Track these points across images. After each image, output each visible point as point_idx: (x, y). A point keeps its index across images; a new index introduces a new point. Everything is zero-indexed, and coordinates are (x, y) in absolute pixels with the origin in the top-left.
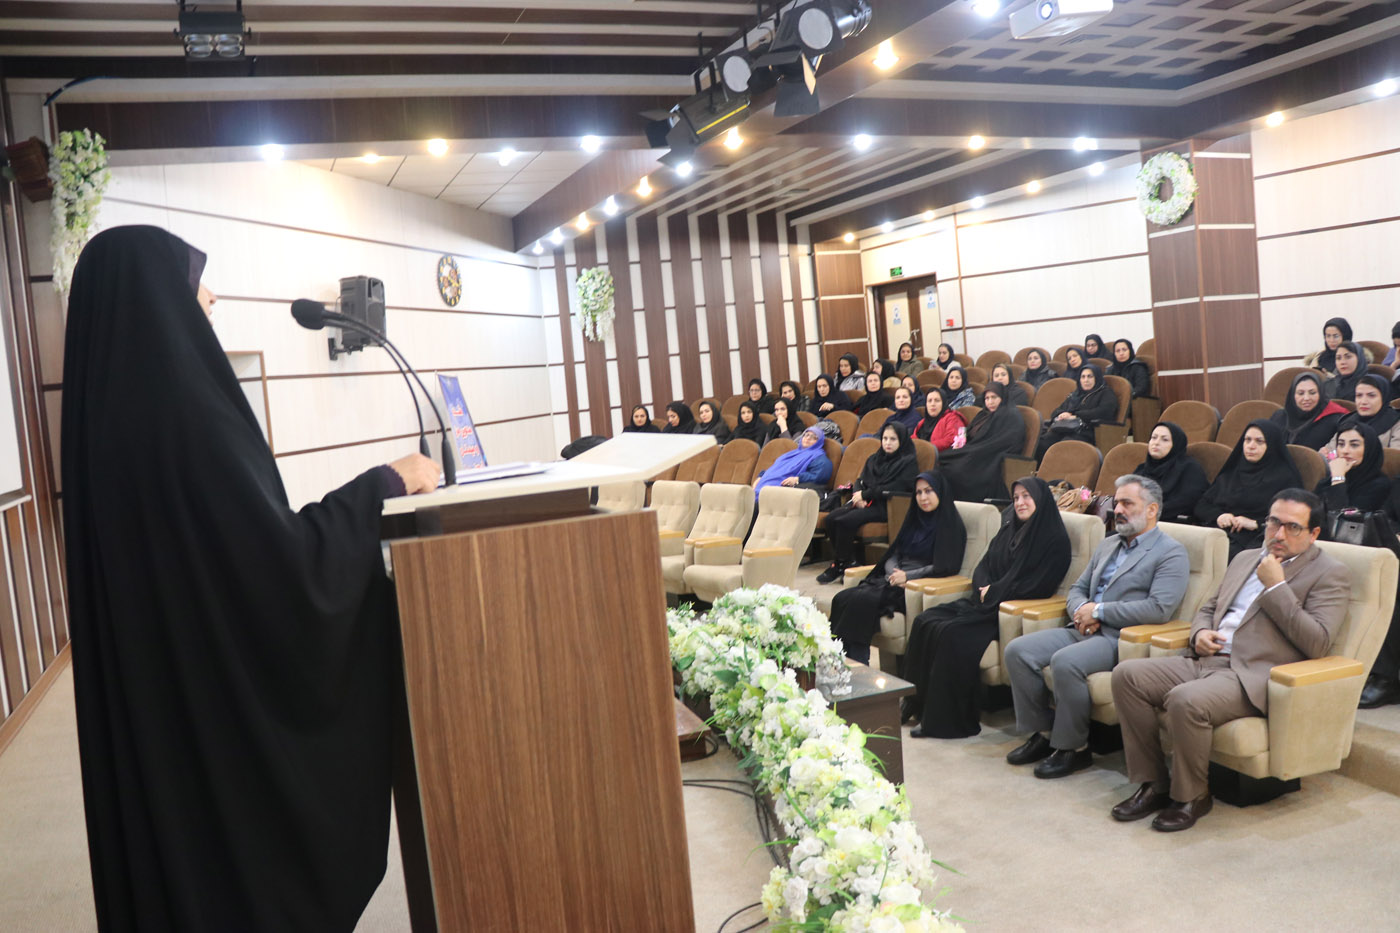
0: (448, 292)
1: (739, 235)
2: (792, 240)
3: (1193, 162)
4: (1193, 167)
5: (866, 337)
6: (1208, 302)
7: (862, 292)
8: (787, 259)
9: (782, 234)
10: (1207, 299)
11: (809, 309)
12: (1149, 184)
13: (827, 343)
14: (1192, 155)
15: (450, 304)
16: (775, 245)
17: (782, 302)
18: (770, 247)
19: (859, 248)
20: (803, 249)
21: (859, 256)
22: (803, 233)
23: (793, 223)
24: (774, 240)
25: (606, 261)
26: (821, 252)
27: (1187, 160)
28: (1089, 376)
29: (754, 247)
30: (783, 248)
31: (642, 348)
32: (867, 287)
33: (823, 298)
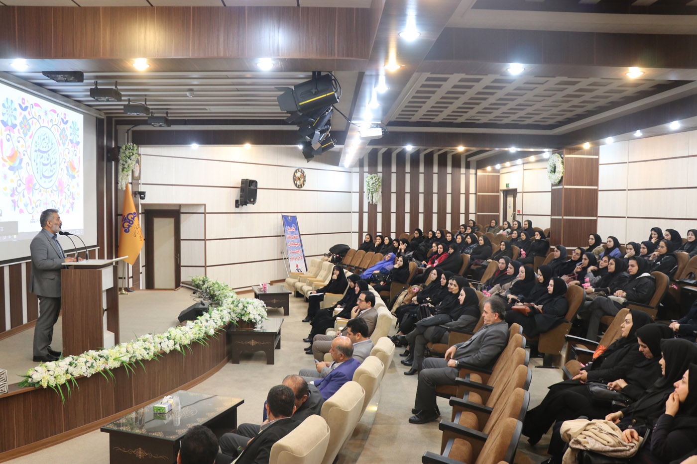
0: (298, 183)
1: (443, 163)
2: (468, 167)
3: (564, 159)
4: (564, 161)
5: (498, 212)
6: (566, 219)
7: (498, 192)
8: (464, 175)
9: (463, 164)
10: (565, 218)
11: (472, 199)
12: (551, 166)
13: (478, 214)
14: (564, 156)
15: (298, 187)
16: (458, 169)
17: (460, 193)
18: (456, 170)
19: (499, 173)
20: (472, 171)
21: (499, 176)
22: (473, 164)
23: (469, 159)
24: (459, 167)
25: (381, 171)
26: (480, 173)
27: (562, 158)
28: (503, 245)
29: (449, 170)
30: (463, 170)
31: (393, 208)
32: (501, 190)
33: (478, 194)
